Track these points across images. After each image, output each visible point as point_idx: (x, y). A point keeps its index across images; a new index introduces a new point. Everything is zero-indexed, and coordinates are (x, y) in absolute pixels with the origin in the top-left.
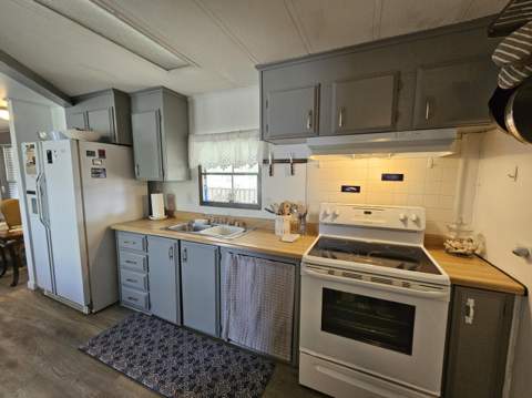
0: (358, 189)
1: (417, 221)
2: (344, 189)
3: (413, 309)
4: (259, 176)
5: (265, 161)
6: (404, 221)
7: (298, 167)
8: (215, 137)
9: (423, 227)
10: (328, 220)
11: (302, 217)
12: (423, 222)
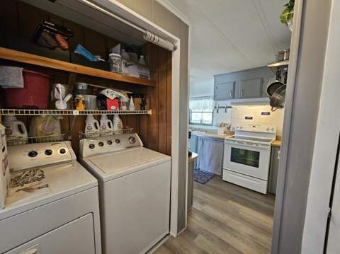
0: (252, 118)
1: (272, 130)
2: (246, 118)
3: (259, 153)
4: (213, 113)
5: (215, 107)
6: (268, 129)
7: (228, 109)
8: (196, 99)
9: (275, 132)
10: (238, 129)
11: (229, 128)
12: (275, 130)
